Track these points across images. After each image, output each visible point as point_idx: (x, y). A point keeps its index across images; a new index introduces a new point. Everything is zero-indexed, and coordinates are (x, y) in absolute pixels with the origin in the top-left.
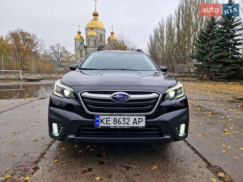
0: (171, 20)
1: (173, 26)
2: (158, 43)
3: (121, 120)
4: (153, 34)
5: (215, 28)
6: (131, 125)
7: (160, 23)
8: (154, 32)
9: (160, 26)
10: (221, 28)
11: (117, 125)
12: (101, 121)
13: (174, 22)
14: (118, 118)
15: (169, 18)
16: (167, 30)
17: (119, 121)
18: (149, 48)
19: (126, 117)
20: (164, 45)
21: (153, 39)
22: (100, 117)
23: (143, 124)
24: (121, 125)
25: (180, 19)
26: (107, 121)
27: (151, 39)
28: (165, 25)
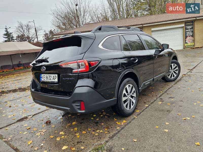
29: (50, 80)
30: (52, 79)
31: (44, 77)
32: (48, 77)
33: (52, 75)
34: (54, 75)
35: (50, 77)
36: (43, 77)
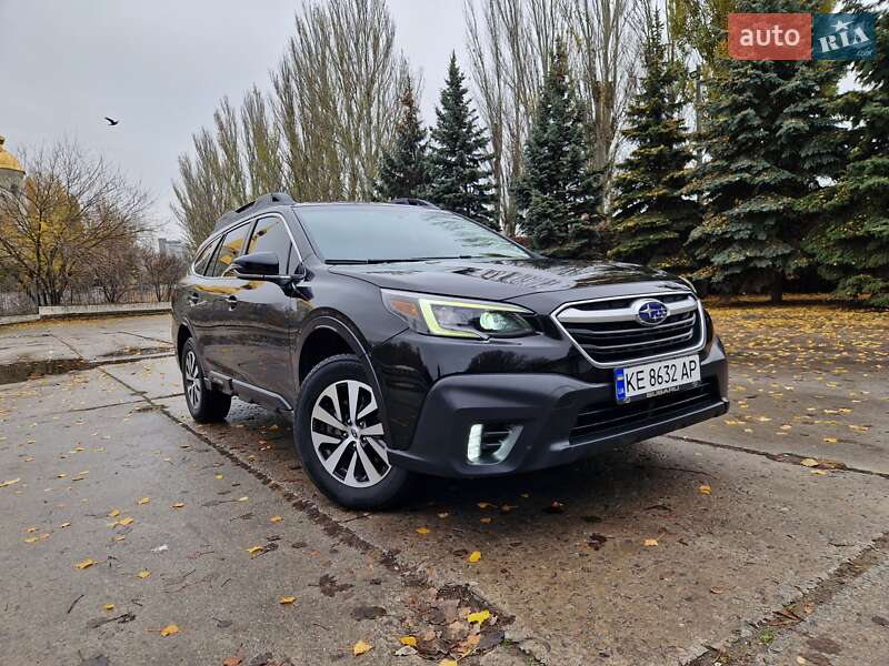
0: (262, 107)
1: (271, 131)
2: (221, 186)
3: (663, 373)
4: (194, 157)
5: (423, 149)
6: (680, 382)
7: (217, 117)
8: (199, 149)
9: (221, 128)
10: (441, 152)
11: (657, 387)
12: (629, 383)
13: (273, 118)
14: (656, 366)
15: (252, 102)
16: (249, 145)
17: (659, 376)
18: (184, 206)
19: (670, 363)
20: (245, 196)
21: (194, 172)
22: (626, 371)
23: (696, 377)
24: (664, 386)
25: (297, 111)
26: (638, 380)
27: (187, 174)
28: (241, 127)
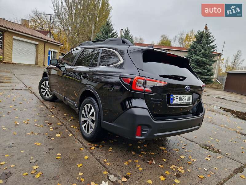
29: (184, 102)
30: (186, 100)
31: (177, 98)
32: (183, 98)
33: (187, 96)
34: (189, 96)
35: (185, 98)
36: (175, 99)
